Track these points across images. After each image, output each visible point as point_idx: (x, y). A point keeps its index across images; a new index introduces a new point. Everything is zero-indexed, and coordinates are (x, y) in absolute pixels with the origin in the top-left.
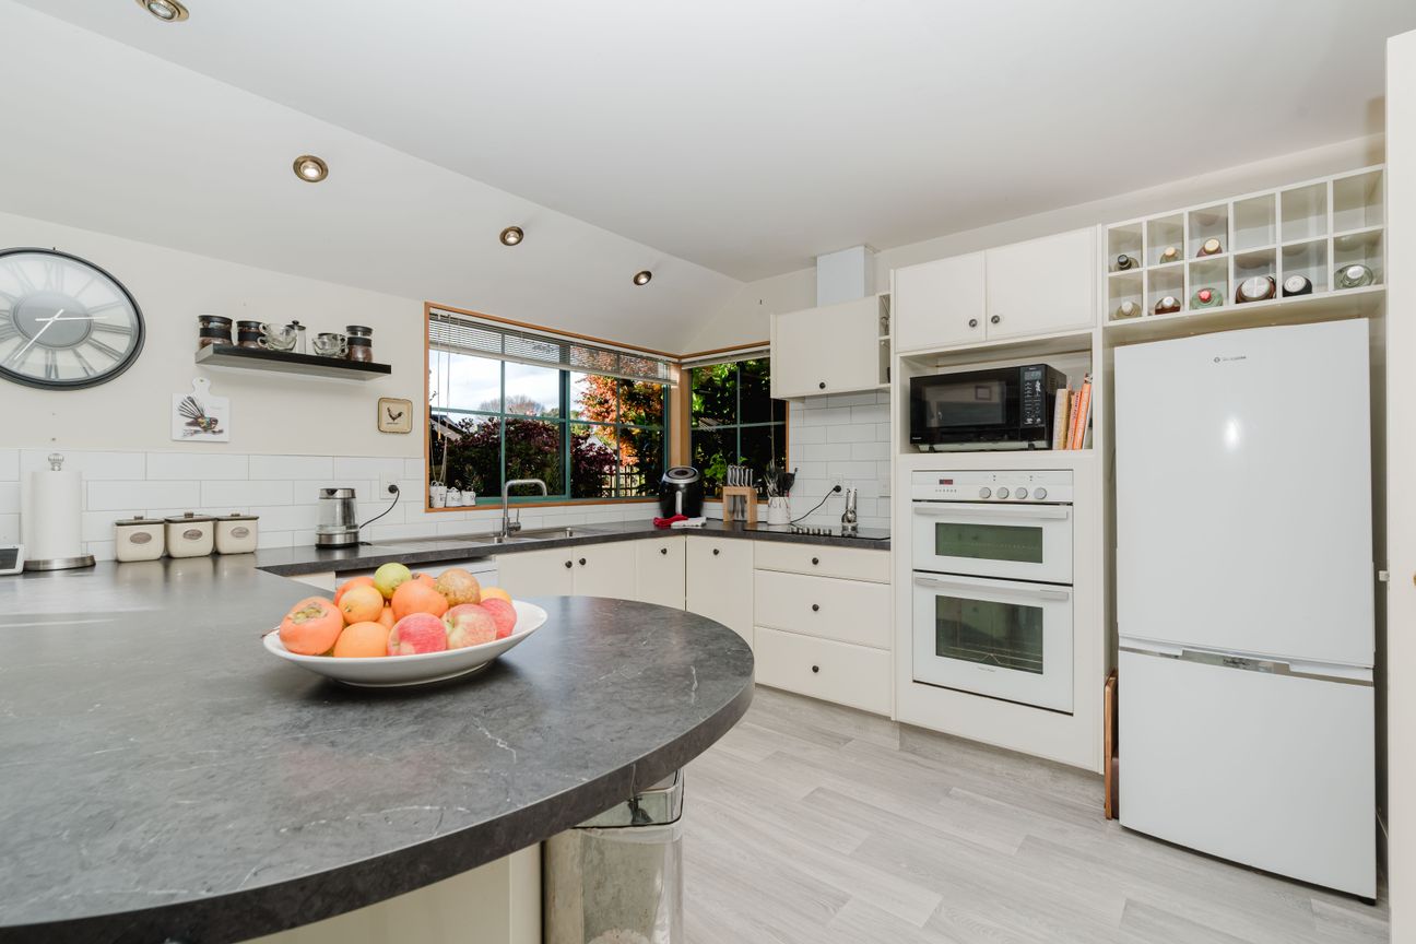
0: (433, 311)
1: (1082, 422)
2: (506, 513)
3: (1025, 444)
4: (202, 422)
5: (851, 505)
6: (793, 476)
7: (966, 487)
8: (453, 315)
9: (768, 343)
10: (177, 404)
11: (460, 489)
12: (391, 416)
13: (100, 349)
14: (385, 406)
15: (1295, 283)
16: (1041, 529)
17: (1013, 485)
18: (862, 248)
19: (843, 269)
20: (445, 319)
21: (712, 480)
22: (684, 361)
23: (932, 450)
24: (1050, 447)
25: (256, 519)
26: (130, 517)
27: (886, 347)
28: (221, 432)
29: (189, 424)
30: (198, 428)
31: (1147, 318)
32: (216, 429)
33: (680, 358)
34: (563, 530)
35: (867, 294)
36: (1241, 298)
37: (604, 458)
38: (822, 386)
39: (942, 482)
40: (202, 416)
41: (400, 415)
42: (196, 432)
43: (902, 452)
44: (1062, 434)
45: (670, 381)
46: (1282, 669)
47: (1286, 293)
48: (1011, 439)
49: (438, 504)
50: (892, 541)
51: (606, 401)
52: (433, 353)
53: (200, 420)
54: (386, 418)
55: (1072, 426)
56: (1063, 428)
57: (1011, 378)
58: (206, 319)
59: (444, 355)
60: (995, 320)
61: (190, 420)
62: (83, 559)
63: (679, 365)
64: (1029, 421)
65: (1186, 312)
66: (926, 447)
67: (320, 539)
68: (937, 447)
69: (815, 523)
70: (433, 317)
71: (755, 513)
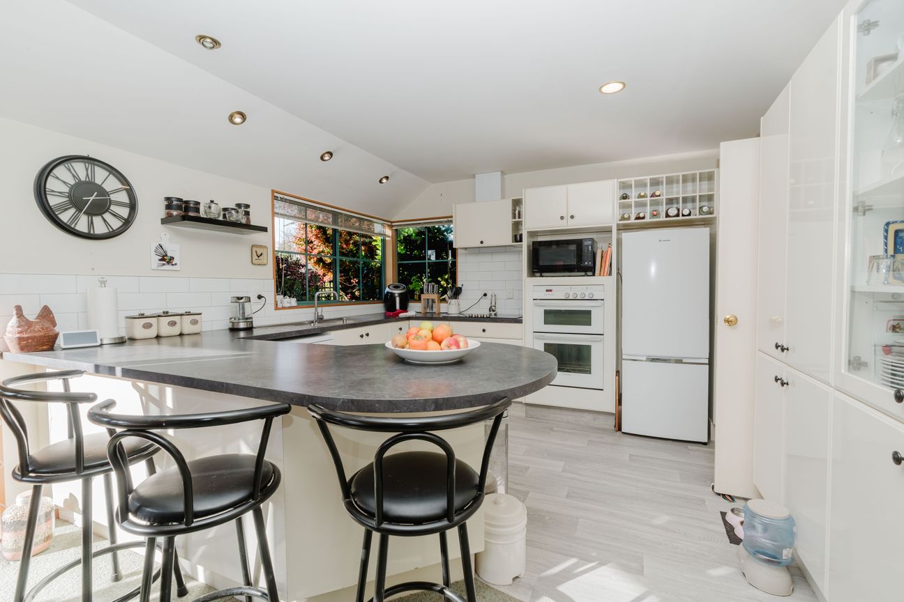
0: (276, 195)
1: (608, 264)
2: (316, 310)
3: (583, 274)
4: (166, 259)
5: (493, 304)
6: (461, 288)
7: (558, 293)
8: (286, 197)
9: (452, 217)
10: (153, 248)
11: (290, 297)
12: (257, 254)
13: (114, 215)
14: (254, 249)
15: (686, 212)
16: (590, 311)
17: (579, 292)
18: (500, 173)
19: (489, 182)
20: (282, 199)
21: (413, 291)
22: (393, 224)
23: (541, 276)
24: (594, 275)
25: (200, 314)
26: (136, 314)
27: (517, 225)
28: (176, 264)
29: (160, 260)
30: (165, 262)
31: (632, 221)
32: (174, 263)
33: (392, 222)
34: (341, 319)
35: (503, 197)
36: (667, 216)
37: (315, 277)
38: (482, 242)
39: (547, 291)
40: (166, 255)
41: (261, 254)
42: (164, 264)
43: (528, 277)
44: (599, 270)
45: (385, 235)
46: (679, 361)
47: (683, 215)
48: (578, 271)
49: (280, 306)
50: (523, 318)
51: (312, 242)
52: (277, 219)
53: (165, 258)
54: (255, 257)
55: (603, 266)
56: (600, 266)
57: (579, 243)
58: (168, 199)
59: (282, 220)
60: (572, 217)
61: (160, 258)
62: (122, 338)
63: (391, 226)
64: (586, 263)
65: (647, 220)
66: (539, 274)
67: (233, 325)
68: (543, 274)
69: (474, 312)
70: (276, 198)
71: (439, 308)
